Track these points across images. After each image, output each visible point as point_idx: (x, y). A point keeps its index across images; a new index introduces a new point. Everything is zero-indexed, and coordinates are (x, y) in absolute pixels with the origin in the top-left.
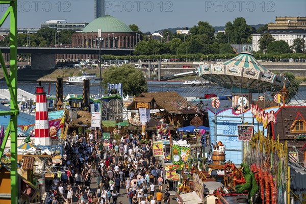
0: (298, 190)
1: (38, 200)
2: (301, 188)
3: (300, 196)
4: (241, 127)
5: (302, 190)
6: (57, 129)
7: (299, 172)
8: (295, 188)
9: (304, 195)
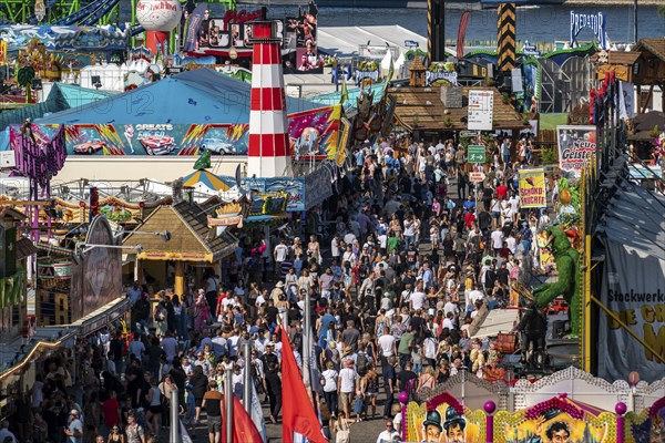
0: (633, 298)
1: (62, 318)
2: (641, 292)
3: (638, 313)
4: (568, 132)
5: (641, 298)
6: (322, 136)
7: (634, 252)
8: (624, 294)
9: (647, 311)
